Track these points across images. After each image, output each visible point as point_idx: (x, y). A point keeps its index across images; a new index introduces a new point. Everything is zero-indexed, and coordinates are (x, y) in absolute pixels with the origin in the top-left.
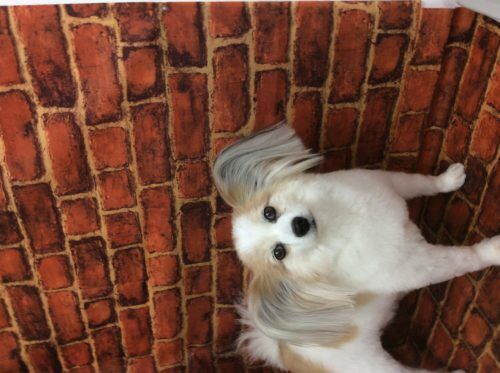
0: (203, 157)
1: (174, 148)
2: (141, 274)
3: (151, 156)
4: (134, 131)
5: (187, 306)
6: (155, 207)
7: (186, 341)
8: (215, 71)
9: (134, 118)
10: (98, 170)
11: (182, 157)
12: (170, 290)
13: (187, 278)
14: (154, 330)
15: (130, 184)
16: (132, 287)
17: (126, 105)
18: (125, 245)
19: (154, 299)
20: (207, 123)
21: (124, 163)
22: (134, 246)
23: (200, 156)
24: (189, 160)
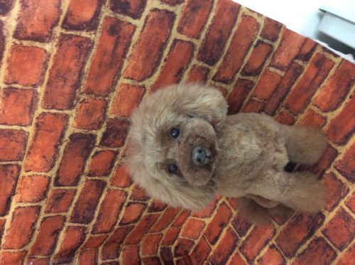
0: (106, 96)
1: (84, 82)
2: (9, 190)
3: (61, 83)
4: (55, 56)
5: (42, 222)
6: (47, 131)
7: (29, 253)
8: (144, 26)
9: (60, 45)
10: (6, 83)
11: (89, 92)
12: (32, 207)
13: (52, 198)
14: (3, 241)
17: (58, 30)
19: (14, 213)
20: (120, 68)
21: (34, 83)
22: (13, 163)
23: (104, 94)
24: (94, 96)
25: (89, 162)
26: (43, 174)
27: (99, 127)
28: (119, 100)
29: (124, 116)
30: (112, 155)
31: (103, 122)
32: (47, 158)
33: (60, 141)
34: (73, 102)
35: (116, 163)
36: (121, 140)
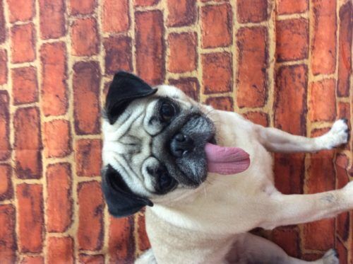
0: (93, 13)
1: (68, 4)
2: (36, 141)
3: (51, 11)
5: (78, 190)
6: (52, 64)
7: (77, 244)
10: (11, 23)
11: (75, 13)
12: (61, 164)
13: (79, 152)
14: (46, 217)
15: (33, 37)
16: (28, 155)
18: (25, 103)
19: (47, 173)
21: (30, 16)
22: (32, 105)
23: (89, 12)
24: (81, 16)
25: (102, 98)
26: (61, 117)
27: (98, 52)
28: (106, 14)
29: (119, 32)
31: (100, 44)
32: (60, 96)
33: (66, 74)
34: (65, 28)
36: (128, 63)
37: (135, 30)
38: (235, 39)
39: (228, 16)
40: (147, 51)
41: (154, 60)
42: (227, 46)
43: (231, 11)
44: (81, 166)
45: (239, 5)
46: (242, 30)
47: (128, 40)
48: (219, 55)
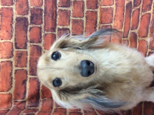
25: (28, 34)
26: (9, 41)
27: (27, 14)
29: (37, 6)
30: (39, 30)
31: (29, 11)
32: (9, 31)
33: (12, 22)
34: (13, 2)
35: (43, 34)
36: (40, 20)
37: (45, 6)
38: (85, 15)
39: (83, 6)
40: (49, 16)
41: (52, 19)
42: (82, 17)
43: (84, 4)
44: (17, 63)
45: (87, 2)
46: (88, 12)
47: (41, 10)
48: (79, 21)
